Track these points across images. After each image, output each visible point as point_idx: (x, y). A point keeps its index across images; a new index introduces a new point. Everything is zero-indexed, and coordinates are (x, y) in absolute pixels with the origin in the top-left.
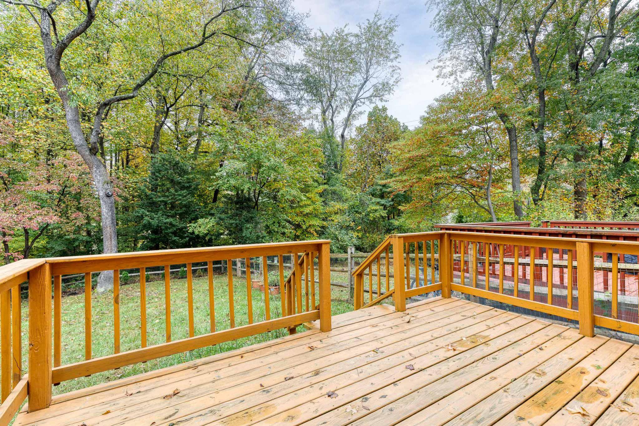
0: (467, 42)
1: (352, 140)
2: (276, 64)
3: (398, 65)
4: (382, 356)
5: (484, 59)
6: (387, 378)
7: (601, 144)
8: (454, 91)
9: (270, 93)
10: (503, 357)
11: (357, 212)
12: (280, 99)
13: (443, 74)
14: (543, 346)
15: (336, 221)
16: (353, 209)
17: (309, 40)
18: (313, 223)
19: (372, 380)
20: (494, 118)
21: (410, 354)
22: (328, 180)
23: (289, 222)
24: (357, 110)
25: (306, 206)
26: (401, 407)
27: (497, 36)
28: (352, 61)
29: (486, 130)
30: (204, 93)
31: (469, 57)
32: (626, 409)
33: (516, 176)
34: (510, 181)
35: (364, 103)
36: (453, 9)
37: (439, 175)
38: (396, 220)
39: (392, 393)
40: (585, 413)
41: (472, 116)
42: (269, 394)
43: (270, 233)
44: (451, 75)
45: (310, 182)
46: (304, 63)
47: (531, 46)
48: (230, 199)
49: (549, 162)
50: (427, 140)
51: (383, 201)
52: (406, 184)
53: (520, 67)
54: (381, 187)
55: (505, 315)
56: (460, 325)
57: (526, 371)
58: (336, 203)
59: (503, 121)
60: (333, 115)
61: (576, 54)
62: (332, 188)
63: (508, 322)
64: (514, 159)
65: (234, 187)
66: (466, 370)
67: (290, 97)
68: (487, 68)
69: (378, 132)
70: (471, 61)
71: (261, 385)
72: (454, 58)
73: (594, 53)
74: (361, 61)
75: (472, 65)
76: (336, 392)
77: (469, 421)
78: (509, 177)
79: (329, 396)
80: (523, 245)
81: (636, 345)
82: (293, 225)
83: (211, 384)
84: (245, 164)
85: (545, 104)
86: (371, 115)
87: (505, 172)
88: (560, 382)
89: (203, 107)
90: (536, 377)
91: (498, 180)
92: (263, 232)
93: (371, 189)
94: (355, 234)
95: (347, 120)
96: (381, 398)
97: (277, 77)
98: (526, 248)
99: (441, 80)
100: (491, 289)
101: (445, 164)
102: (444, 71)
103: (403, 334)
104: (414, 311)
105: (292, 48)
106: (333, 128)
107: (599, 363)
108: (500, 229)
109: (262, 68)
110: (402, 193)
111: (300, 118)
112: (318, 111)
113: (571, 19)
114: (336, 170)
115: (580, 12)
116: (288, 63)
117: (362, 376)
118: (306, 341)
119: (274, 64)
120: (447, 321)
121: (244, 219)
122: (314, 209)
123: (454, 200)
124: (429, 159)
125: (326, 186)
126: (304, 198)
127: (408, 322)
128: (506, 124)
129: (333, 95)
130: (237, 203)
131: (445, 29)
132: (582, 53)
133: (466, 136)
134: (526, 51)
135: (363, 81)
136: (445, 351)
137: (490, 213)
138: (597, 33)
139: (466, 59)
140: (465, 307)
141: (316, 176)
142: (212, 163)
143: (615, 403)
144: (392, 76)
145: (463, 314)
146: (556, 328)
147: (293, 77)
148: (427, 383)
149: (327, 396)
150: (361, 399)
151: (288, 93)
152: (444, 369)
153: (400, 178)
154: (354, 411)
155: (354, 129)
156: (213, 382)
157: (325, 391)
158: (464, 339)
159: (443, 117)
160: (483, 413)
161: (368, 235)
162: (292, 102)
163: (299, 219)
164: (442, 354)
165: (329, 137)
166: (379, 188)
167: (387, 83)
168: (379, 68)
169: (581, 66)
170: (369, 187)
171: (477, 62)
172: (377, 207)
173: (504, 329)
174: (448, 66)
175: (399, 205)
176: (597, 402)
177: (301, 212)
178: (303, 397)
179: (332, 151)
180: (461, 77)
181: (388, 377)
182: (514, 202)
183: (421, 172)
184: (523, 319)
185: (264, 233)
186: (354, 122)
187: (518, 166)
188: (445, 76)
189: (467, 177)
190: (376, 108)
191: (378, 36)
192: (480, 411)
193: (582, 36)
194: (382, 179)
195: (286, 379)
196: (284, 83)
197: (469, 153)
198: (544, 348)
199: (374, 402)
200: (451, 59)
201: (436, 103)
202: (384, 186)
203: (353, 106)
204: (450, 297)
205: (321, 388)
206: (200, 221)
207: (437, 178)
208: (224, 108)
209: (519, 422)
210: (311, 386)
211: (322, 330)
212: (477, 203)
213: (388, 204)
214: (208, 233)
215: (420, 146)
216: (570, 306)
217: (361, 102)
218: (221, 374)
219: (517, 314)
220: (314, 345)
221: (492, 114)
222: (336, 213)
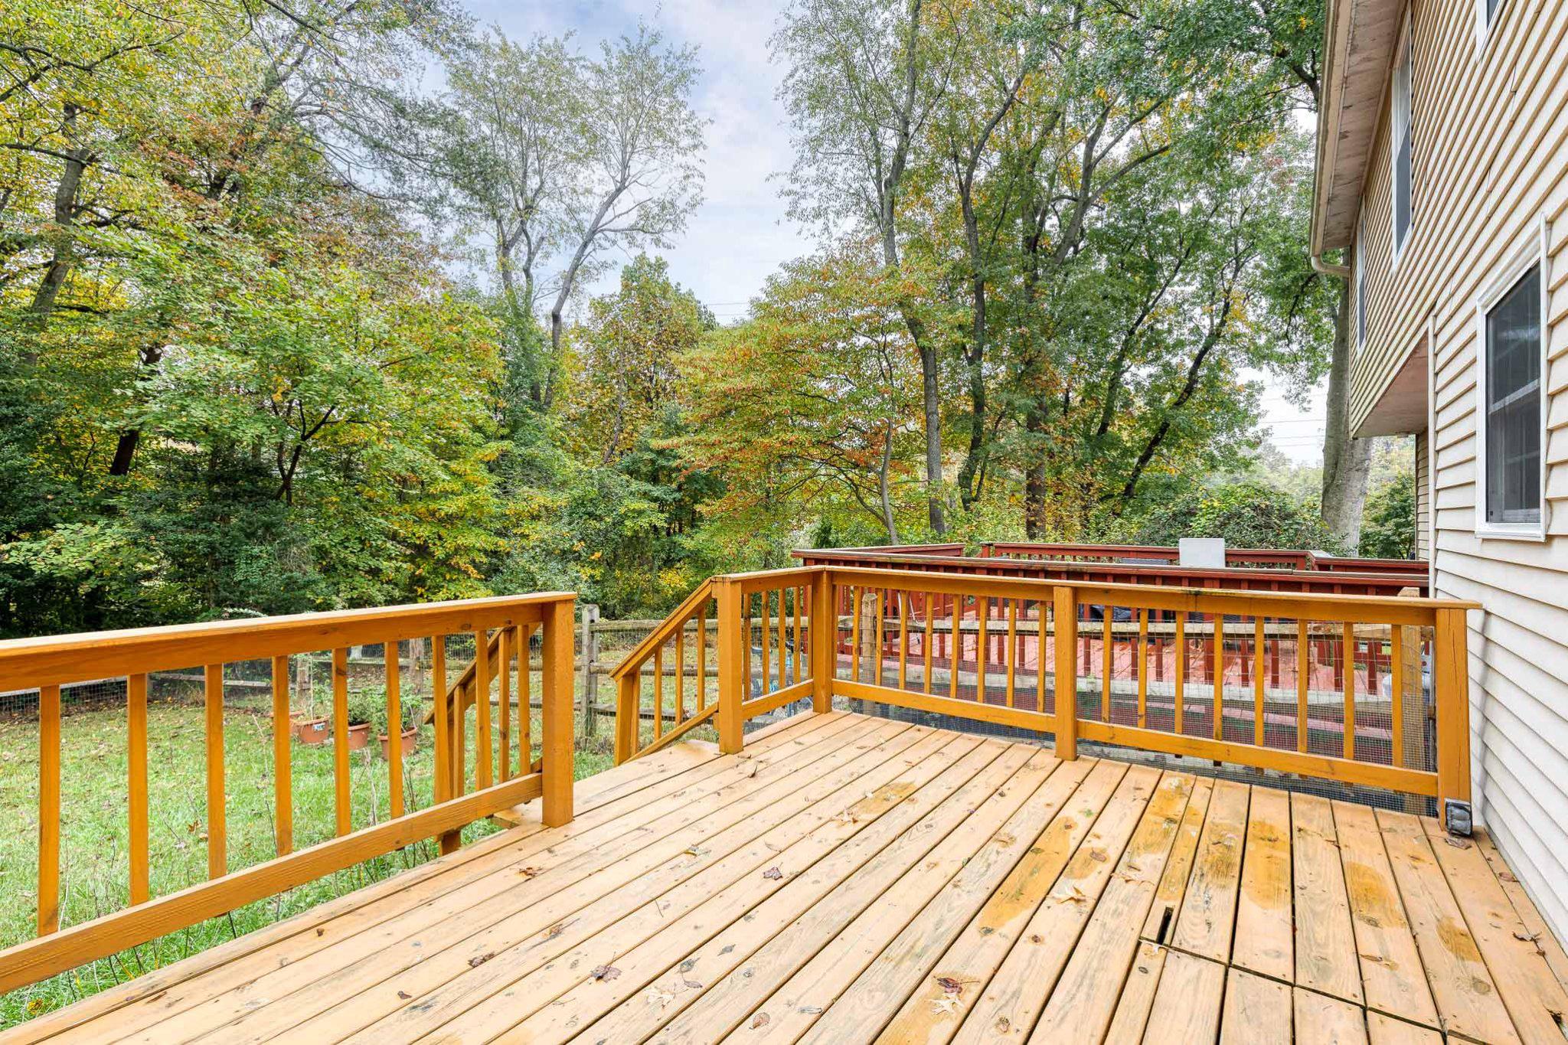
0: (849, 152)
1: (582, 332)
2: (363, 88)
3: (699, 166)
4: (707, 860)
5: (881, 197)
6: (726, 908)
7: (1067, 399)
8: (822, 253)
9: (341, 166)
10: (945, 819)
11: (591, 515)
12: (372, 189)
13: (799, 210)
14: (1004, 789)
15: (534, 537)
16: (583, 509)
17: (470, 46)
18: (467, 542)
19: (696, 917)
20: (897, 326)
21: (769, 846)
22: (513, 427)
23: (394, 537)
24: (595, 256)
25: (445, 494)
26: (769, 963)
27: (905, 154)
28: (584, 129)
29: (882, 348)
30: (81, 119)
31: (854, 186)
32: (1133, 877)
33: (934, 449)
34: (924, 458)
35: (614, 242)
36: (823, 71)
37: (788, 437)
38: (688, 535)
39: (744, 937)
40: (1079, 896)
41: (856, 314)
42: (430, 1012)
43: (328, 570)
44: (818, 216)
45: (463, 430)
46: (449, 104)
47: (964, 189)
48: (188, 464)
49: (988, 424)
50: (765, 354)
51: (657, 491)
52: (718, 451)
53: (943, 227)
54: (653, 456)
55: (934, 737)
56: (856, 767)
57: (982, 842)
58: (535, 490)
59: (913, 333)
60: (530, 260)
61: (1034, 221)
62: (523, 450)
63: (943, 750)
64: (933, 413)
65: (206, 429)
66: (884, 859)
67: (406, 189)
68: (886, 216)
69: (647, 319)
70: (857, 194)
71: (402, 995)
72: (824, 180)
73: (1060, 226)
74: (609, 135)
75: (857, 204)
76: (614, 965)
77: (903, 958)
78: (921, 451)
79: (600, 978)
80: (942, 591)
81: (1134, 765)
82: (409, 546)
83: (231, 1029)
84: (249, 364)
85: (984, 309)
86: (629, 276)
87: (915, 440)
88: (1038, 851)
89: (78, 162)
90: (1001, 850)
91: (901, 455)
92: (309, 568)
93: (626, 460)
94: (586, 572)
95: (571, 277)
96: (722, 953)
97: (364, 125)
98: (947, 598)
99: (796, 224)
100: (909, 685)
101: (799, 413)
102: (804, 204)
103: (746, 804)
104: (762, 749)
105: (414, 56)
106: (529, 293)
107: (1089, 806)
108: (920, 561)
109: (316, 88)
110: (703, 472)
111: (434, 251)
112: (486, 238)
113: (1028, 153)
114: (535, 403)
115: (1042, 144)
116: (400, 95)
117: (670, 914)
118: (510, 856)
119: (354, 85)
120: (831, 762)
121: (241, 529)
122: (471, 503)
123: (814, 494)
124: (769, 399)
125: (506, 442)
126: (441, 474)
127: (753, 775)
128: (921, 340)
129: (530, 208)
130: (212, 479)
131: (806, 113)
132: (1042, 223)
133: (845, 353)
134: (955, 198)
135: (612, 188)
136: (838, 827)
137: (886, 524)
138: (1065, 189)
139: (846, 187)
140: (862, 728)
141: (481, 414)
142: (114, 348)
143: (1117, 871)
144: (684, 189)
145: (860, 743)
146: (1021, 750)
147: (416, 135)
148: (814, 900)
149: (593, 979)
150: (678, 966)
151: (398, 175)
152: (842, 862)
153: (703, 436)
154: (667, 997)
155: (586, 304)
156: (238, 1021)
157: (587, 968)
158: (870, 795)
159: (800, 307)
160: (925, 935)
161: (617, 573)
162: (411, 204)
163: (424, 531)
164: (832, 834)
165: (518, 315)
166: (648, 456)
167: (673, 205)
168: (654, 164)
169: (1041, 247)
170: (622, 453)
171: (867, 199)
172: (644, 505)
173: (936, 764)
174: (812, 195)
175: (695, 502)
176: (1094, 874)
177: (433, 514)
178: (529, 996)
179: (526, 354)
180: (836, 225)
181: (731, 905)
182: (931, 502)
183: (750, 426)
184: (966, 741)
185: (312, 572)
186: (586, 286)
187: (938, 429)
188: (803, 216)
189: (845, 445)
190: (642, 258)
191: (653, 84)
192: (918, 936)
193: (1043, 189)
194: (655, 435)
195: (473, 964)
196: (387, 148)
197: (850, 394)
198: (1006, 792)
199: (709, 965)
200: (816, 183)
201: (786, 275)
202: (661, 452)
203: (585, 245)
204: (829, 710)
205: (574, 965)
206: (62, 533)
207: (784, 442)
208: (172, 180)
209: (985, 938)
210: (547, 964)
211: (549, 821)
212: (862, 502)
213: (670, 498)
214: (90, 573)
215: (750, 367)
216: (1042, 707)
217: (606, 238)
218: (261, 992)
219: (956, 733)
220: (534, 863)
221: (895, 316)
222: (535, 518)
